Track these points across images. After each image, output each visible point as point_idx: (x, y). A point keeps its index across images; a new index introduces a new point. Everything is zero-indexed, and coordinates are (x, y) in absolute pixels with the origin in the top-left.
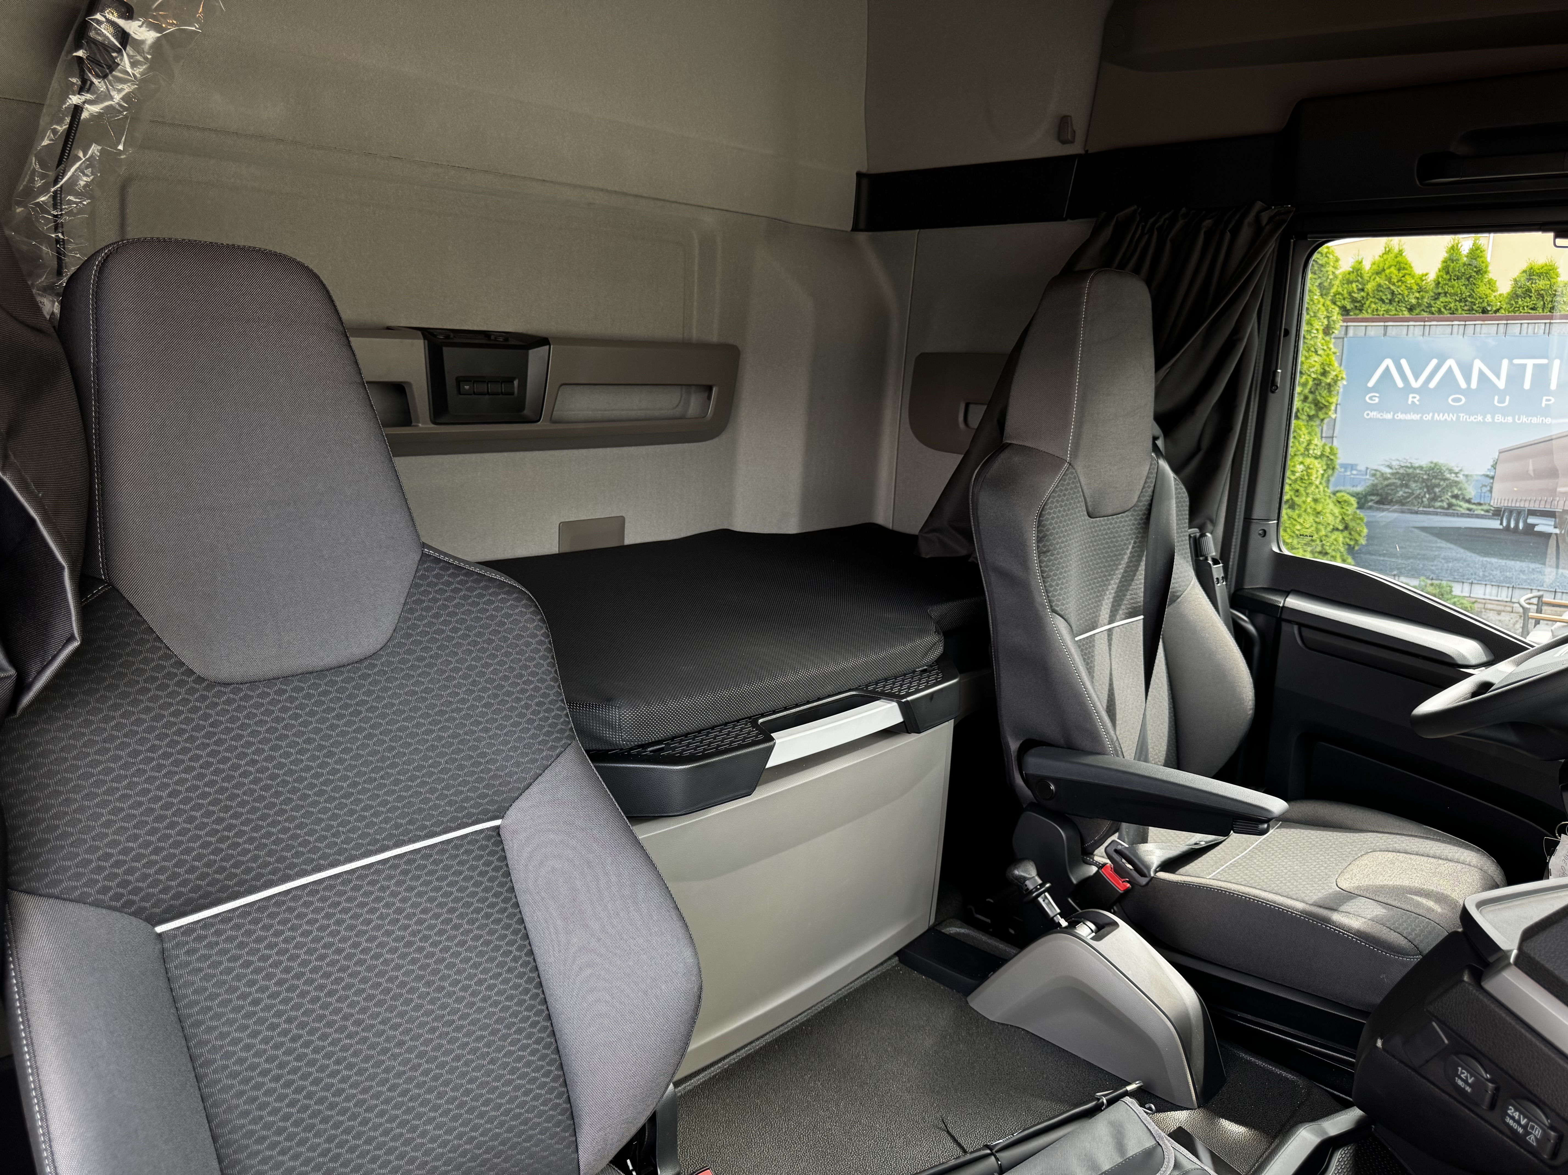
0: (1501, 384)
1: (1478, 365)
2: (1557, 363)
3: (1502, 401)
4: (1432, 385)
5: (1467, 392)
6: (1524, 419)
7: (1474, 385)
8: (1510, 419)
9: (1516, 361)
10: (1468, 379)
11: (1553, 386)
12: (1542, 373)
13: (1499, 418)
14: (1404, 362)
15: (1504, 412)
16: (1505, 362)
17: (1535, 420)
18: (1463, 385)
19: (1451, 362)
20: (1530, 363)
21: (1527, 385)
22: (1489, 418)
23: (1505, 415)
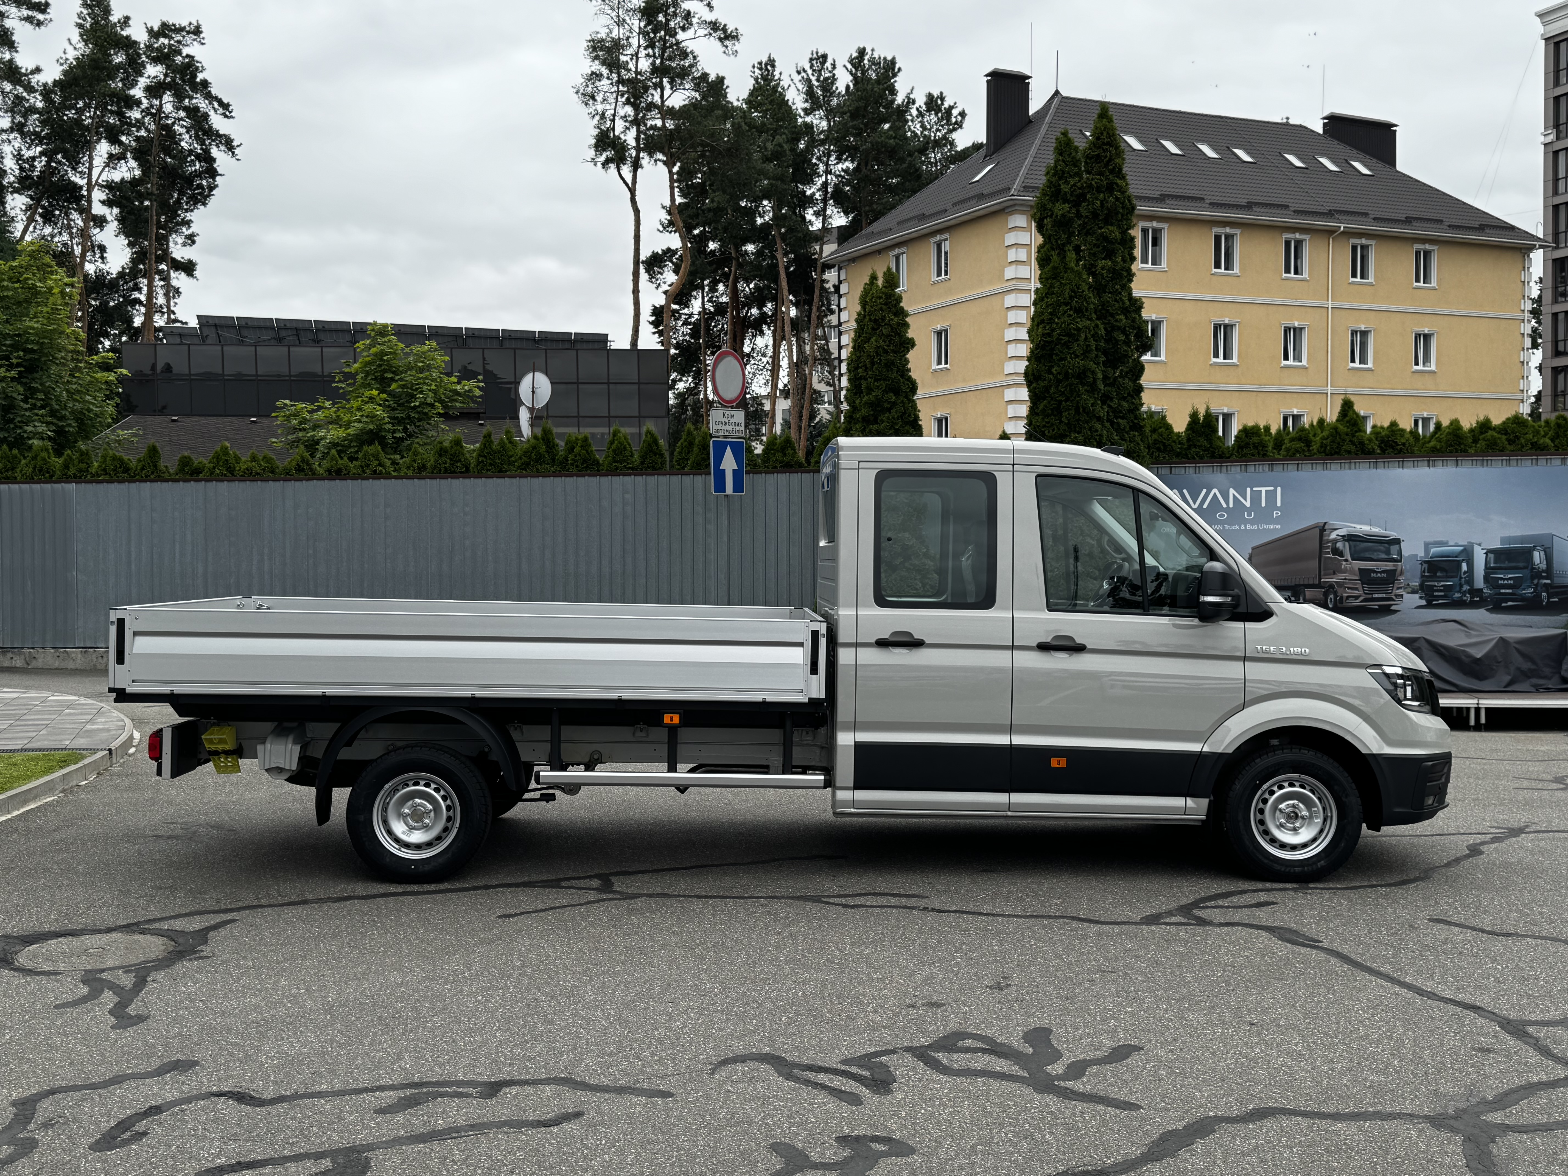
0: (1248, 504)
1: (1232, 491)
2: (1279, 489)
3: (1249, 515)
4: (1205, 506)
5: (1227, 510)
6: (1265, 526)
7: (1231, 506)
8: (1255, 527)
9: (1255, 489)
10: (1227, 502)
11: (1279, 504)
12: (1271, 496)
13: (1249, 527)
14: (1185, 491)
15: (1252, 522)
16: (1248, 489)
17: (1271, 527)
18: (1225, 506)
19: (1215, 491)
20: (1263, 489)
21: (1263, 505)
22: (1243, 527)
23: (1252, 525)
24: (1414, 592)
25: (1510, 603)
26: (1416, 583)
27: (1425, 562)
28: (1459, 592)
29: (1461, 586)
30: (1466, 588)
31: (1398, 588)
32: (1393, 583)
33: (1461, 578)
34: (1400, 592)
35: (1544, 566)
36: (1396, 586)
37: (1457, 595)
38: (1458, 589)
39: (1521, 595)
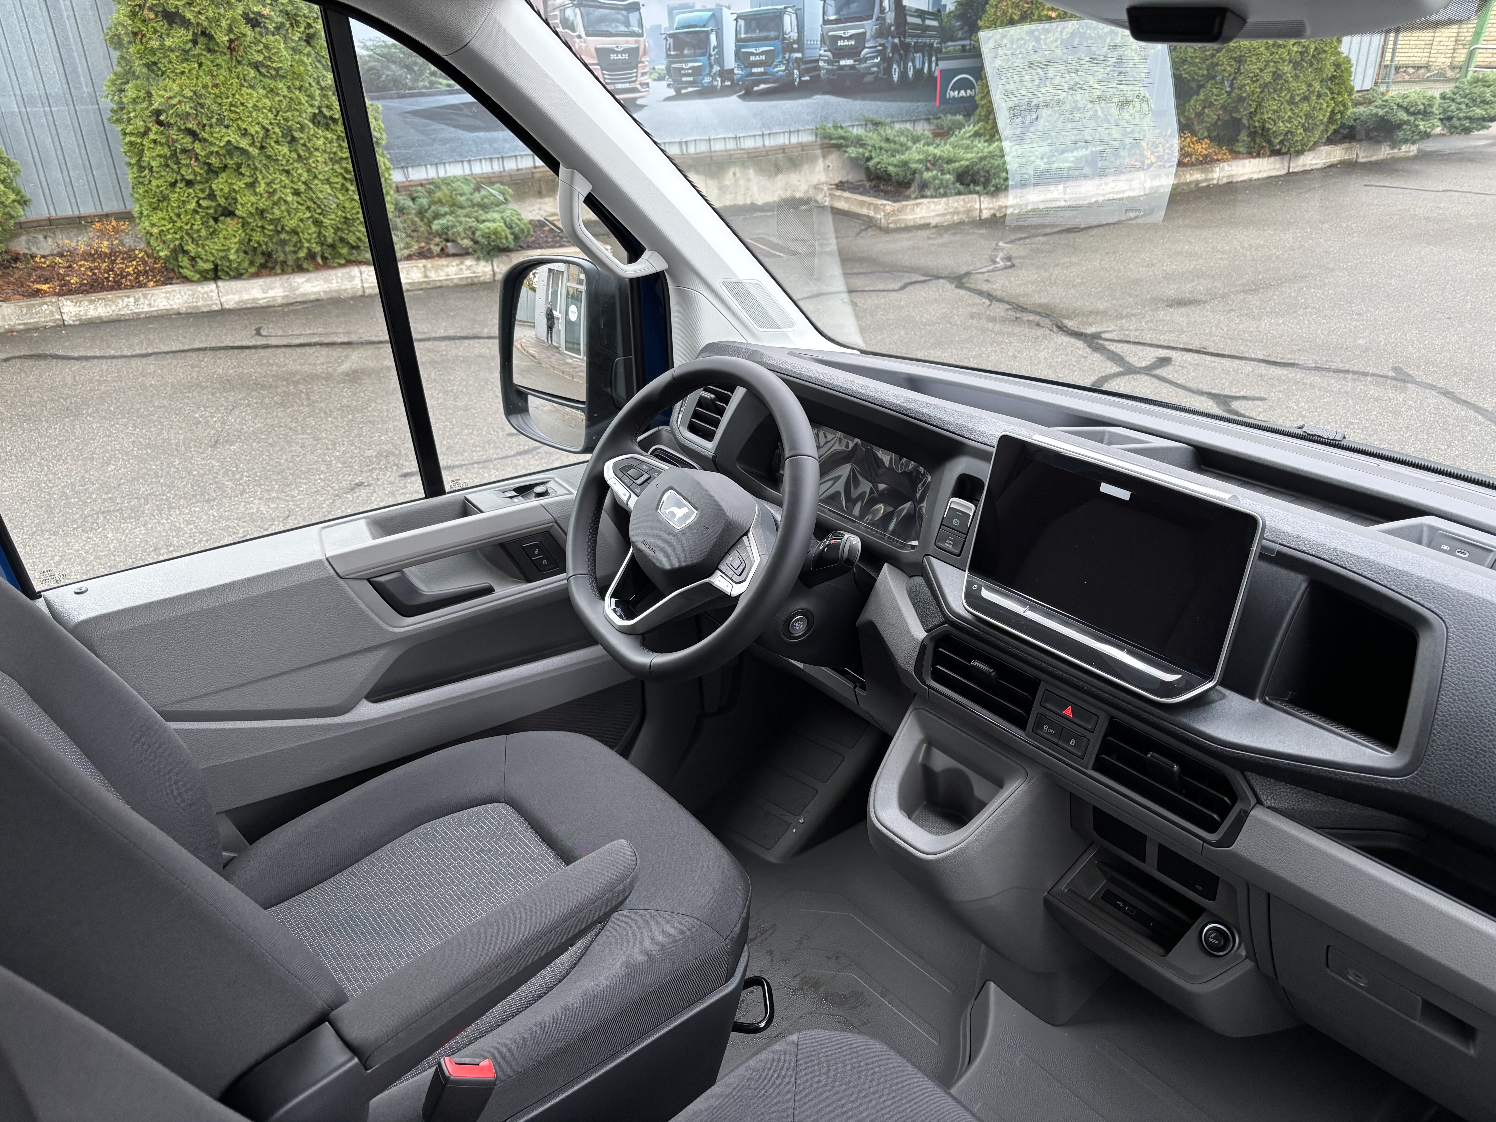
24: (661, 78)
25: (762, 86)
26: (661, 67)
27: (671, 36)
28: (709, 75)
29: (711, 66)
30: (716, 68)
31: (643, 74)
32: (636, 67)
33: (710, 55)
34: (646, 79)
35: (794, 35)
36: (640, 71)
37: (707, 80)
38: (707, 71)
39: (773, 74)
